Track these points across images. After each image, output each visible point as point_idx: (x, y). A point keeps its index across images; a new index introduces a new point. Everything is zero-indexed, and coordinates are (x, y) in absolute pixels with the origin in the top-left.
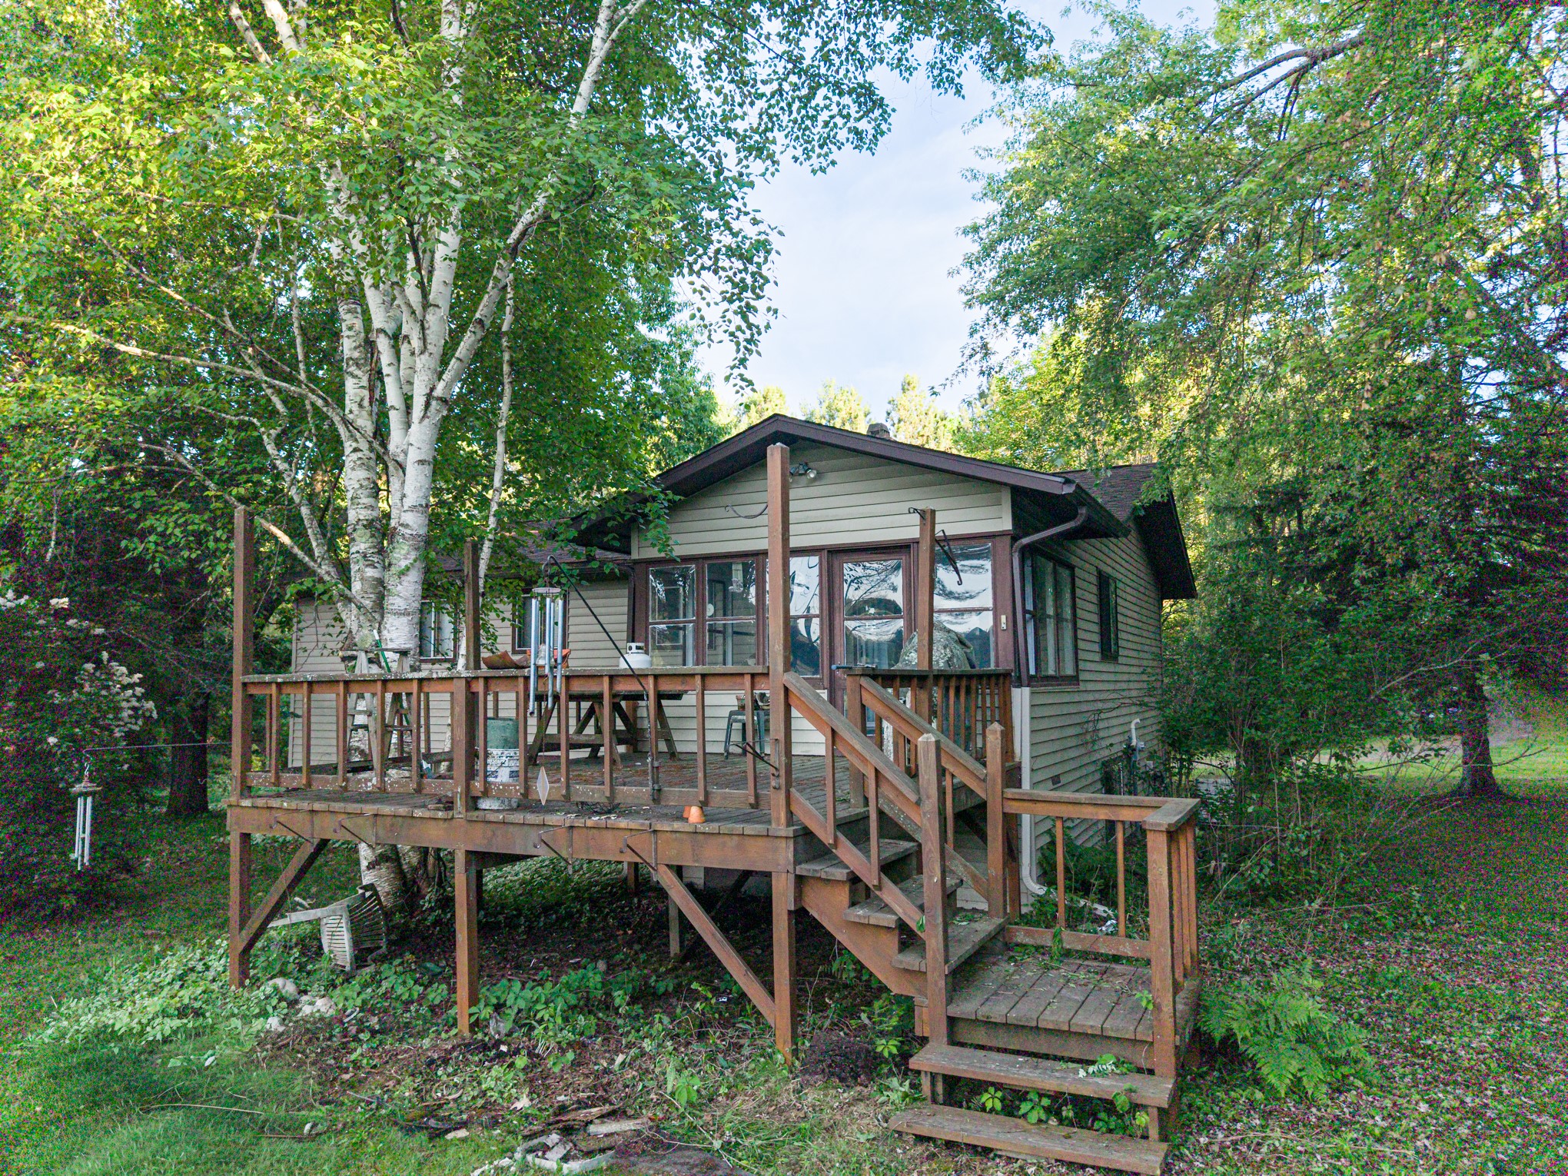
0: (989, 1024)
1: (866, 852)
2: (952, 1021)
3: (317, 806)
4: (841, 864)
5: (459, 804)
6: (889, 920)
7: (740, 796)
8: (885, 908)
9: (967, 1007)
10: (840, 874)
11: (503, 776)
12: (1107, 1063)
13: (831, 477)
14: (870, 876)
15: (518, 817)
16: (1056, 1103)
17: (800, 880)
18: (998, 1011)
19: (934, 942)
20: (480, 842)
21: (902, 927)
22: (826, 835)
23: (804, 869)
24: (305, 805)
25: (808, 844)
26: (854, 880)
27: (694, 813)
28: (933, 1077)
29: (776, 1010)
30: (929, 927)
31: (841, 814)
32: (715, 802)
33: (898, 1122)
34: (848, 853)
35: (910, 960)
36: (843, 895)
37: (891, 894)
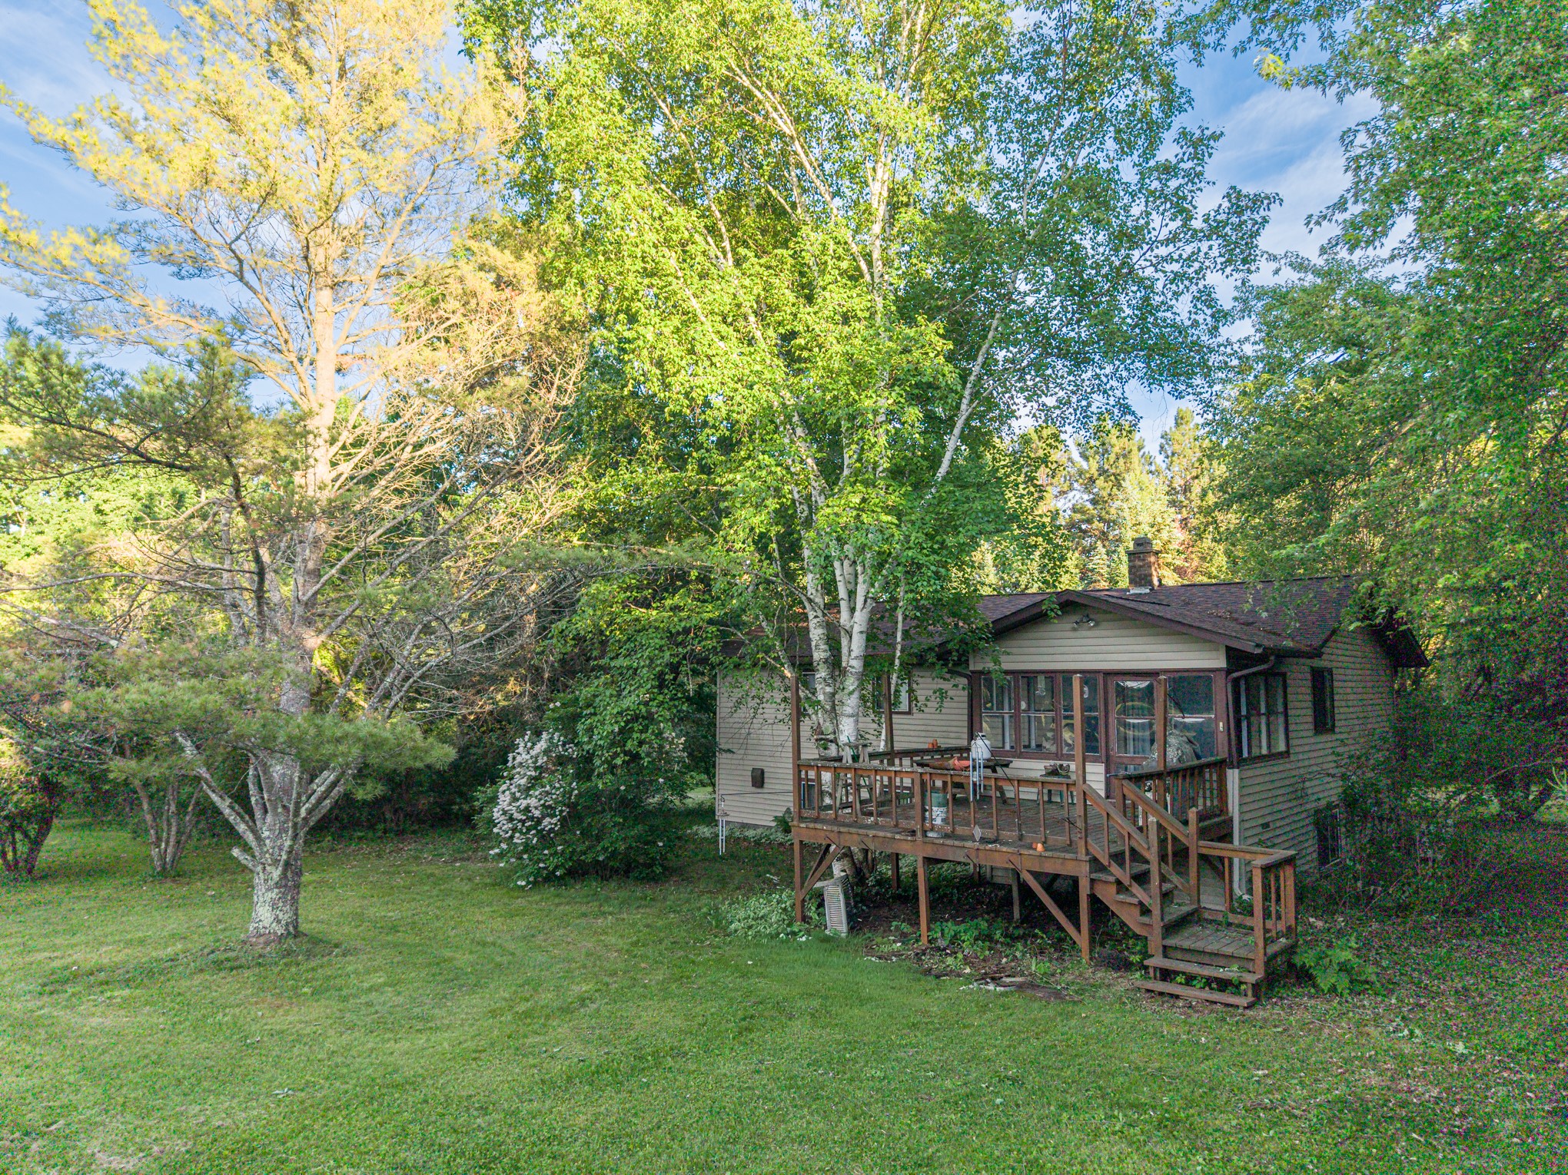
0: (1183, 950)
1: (1124, 869)
2: (1165, 947)
3: (842, 829)
4: (1112, 875)
5: (919, 834)
6: (1135, 901)
7: (1062, 839)
8: (1134, 895)
9: (1171, 942)
10: (1112, 879)
11: (938, 822)
12: (1235, 968)
13: (1104, 625)
14: (1126, 881)
15: (949, 842)
16: (1209, 981)
17: (1092, 881)
18: (1186, 944)
19: (1156, 912)
20: (930, 852)
21: (1141, 903)
22: (1105, 861)
23: (1094, 876)
24: (835, 828)
25: (1096, 864)
26: (1119, 883)
27: (1040, 847)
28: (1155, 969)
29: (1082, 939)
30: (1154, 903)
31: (1112, 850)
32: (1050, 843)
33: (1138, 983)
34: (1115, 869)
35: (1145, 919)
36: (1113, 889)
37: (1136, 889)
